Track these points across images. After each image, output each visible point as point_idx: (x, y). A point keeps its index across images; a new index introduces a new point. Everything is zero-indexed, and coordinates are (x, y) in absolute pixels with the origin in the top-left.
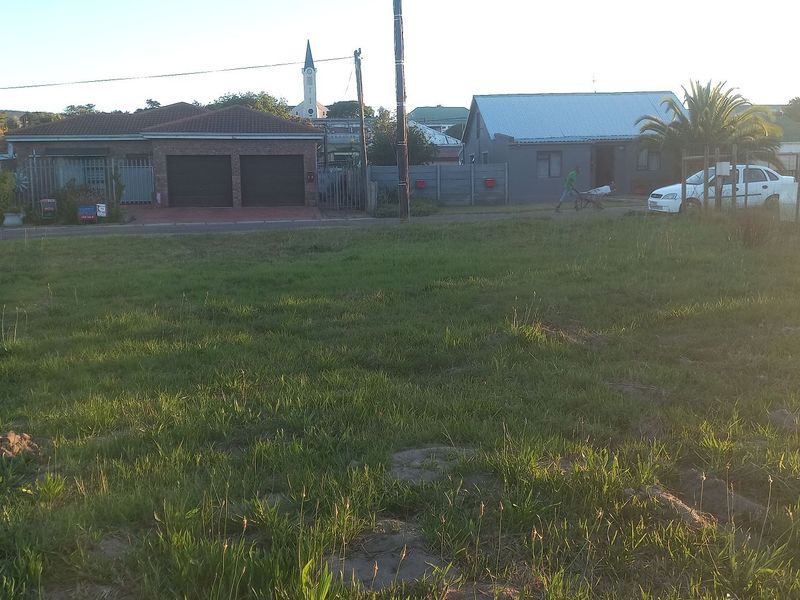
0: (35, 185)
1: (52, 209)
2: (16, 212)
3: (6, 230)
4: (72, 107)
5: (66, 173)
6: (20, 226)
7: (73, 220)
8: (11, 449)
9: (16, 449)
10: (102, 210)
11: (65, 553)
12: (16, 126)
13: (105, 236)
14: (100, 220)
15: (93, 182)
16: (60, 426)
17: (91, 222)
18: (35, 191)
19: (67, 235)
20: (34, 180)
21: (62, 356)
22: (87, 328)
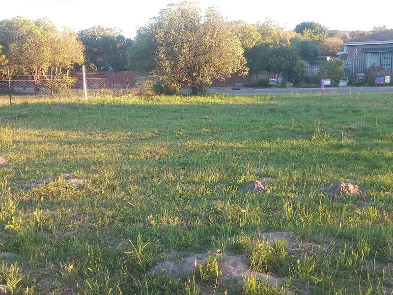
0: (355, 67)
1: (362, 78)
2: (345, 80)
3: (339, 88)
4: (375, 27)
5: (371, 61)
6: (345, 87)
7: (372, 84)
8: (350, 192)
9: (352, 192)
10: (388, 79)
11: (380, 247)
12: (347, 38)
13: (389, 93)
14: (386, 84)
15: (384, 65)
16: (372, 185)
17: (381, 85)
18: (355, 70)
19: (370, 92)
20: (355, 64)
21: (371, 150)
22: (382, 138)
